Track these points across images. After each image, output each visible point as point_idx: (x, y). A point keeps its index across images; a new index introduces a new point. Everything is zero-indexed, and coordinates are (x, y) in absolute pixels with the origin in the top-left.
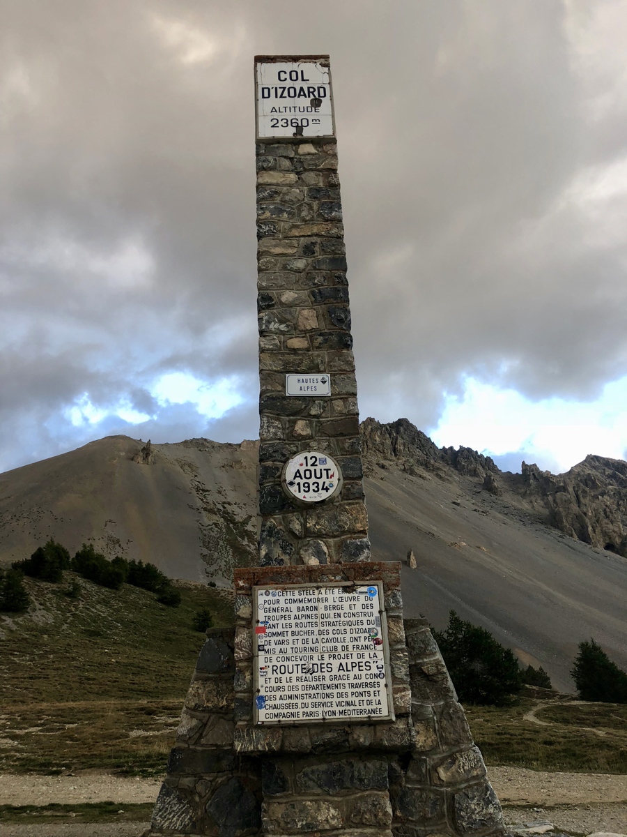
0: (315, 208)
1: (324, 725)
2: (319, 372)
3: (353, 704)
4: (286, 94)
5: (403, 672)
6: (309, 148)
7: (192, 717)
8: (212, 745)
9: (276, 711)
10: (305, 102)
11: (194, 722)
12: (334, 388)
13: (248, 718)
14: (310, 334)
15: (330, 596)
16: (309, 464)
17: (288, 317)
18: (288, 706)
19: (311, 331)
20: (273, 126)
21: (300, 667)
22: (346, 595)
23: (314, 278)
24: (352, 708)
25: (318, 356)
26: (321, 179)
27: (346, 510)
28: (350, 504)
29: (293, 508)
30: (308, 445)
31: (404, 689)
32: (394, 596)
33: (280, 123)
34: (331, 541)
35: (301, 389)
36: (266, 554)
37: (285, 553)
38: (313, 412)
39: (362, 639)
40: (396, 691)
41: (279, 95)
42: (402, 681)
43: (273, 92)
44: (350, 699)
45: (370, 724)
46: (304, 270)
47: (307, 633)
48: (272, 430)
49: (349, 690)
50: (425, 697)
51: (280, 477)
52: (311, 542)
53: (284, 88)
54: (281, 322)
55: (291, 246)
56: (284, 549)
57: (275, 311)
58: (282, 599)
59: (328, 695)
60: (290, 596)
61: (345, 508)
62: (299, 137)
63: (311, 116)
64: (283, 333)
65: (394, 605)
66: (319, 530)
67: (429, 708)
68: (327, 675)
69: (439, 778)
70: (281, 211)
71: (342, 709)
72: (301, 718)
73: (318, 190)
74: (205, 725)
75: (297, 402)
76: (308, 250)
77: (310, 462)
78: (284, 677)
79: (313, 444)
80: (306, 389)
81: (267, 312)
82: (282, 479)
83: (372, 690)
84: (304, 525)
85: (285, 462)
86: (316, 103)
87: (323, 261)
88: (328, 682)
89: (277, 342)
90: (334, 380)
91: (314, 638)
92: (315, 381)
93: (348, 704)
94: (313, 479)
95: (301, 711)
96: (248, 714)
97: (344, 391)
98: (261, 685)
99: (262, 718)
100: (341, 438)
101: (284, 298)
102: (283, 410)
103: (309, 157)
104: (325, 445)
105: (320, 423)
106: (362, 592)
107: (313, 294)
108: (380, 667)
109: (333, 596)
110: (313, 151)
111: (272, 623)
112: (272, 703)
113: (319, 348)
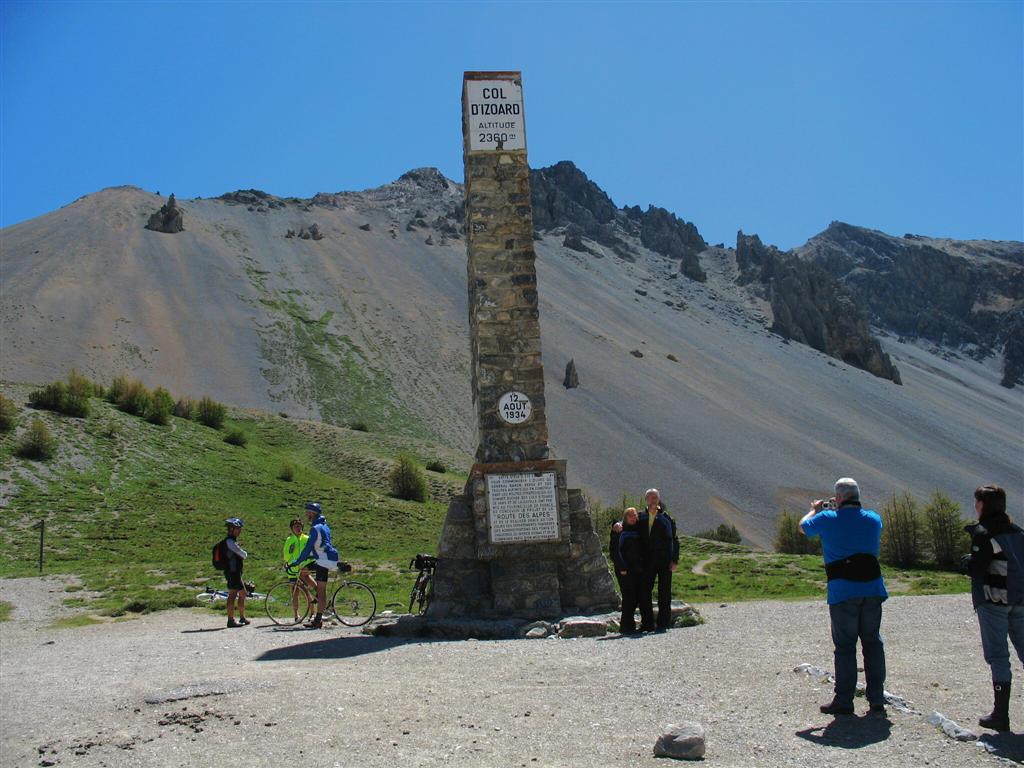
0: (513, 210)
1: (525, 545)
3: (540, 533)
4: (489, 111)
5: (566, 517)
6: (507, 159)
8: (461, 557)
9: (500, 537)
10: (504, 118)
11: (452, 546)
14: (511, 310)
15: (528, 479)
17: (497, 297)
18: (507, 535)
19: (511, 307)
20: (481, 141)
21: (512, 515)
22: (537, 478)
23: (513, 268)
24: (540, 535)
25: (517, 325)
26: (516, 185)
27: (535, 428)
28: (537, 424)
29: (504, 427)
30: (512, 387)
31: (566, 526)
32: (563, 478)
33: (487, 138)
37: (501, 454)
38: (515, 365)
39: (545, 501)
40: (562, 526)
41: (484, 112)
42: (565, 521)
43: (480, 108)
44: (539, 531)
45: (549, 543)
46: (506, 260)
47: (516, 498)
48: (489, 377)
49: (538, 526)
50: (577, 531)
51: (495, 408)
52: (515, 447)
53: (488, 105)
55: (497, 243)
56: (499, 451)
57: (487, 292)
58: (501, 481)
59: (527, 529)
60: (505, 478)
62: (500, 151)
63: (508, 131)
64: (494, 308)
65: (562, 483)
66: (520, 441)
67: (580, 537)
68: (527, 519)
69: (584, 570)
70: (489, 213)
71: (534, 535)
72: (513, 540)
73: (515, 196)
74: (457, 547)
75: (505, 358)
76: (509, 246)
77: (514, 399)
78: (504, 520)
79: (515, 387)
81: (482, 293)
82: (497, 410)
83: (550, 526)
84: (510, 438)
85: (499, 398)
87: (519, 253)
88: (527, 522)
89: (489, 315)
90: (527, 343)
91: (519, 500)
93: (537, 533)
94: (516, 410)
95: (513, 537)
96: (484, 539)
97: (534, 351)
98: (492, 525)
99: (493, 540)
100: (532, 381)
101: (493, 283)
102: (496, 364)
103: (507, 167)
104: (522, 386)
105: (519, 373)
106: (545, 476)
107: (513, 279)
108: (554, 515)
109: (530, 478)
110: (510, 161)
111: (496, 493)
112: (498, 533)
113: (518, 320)
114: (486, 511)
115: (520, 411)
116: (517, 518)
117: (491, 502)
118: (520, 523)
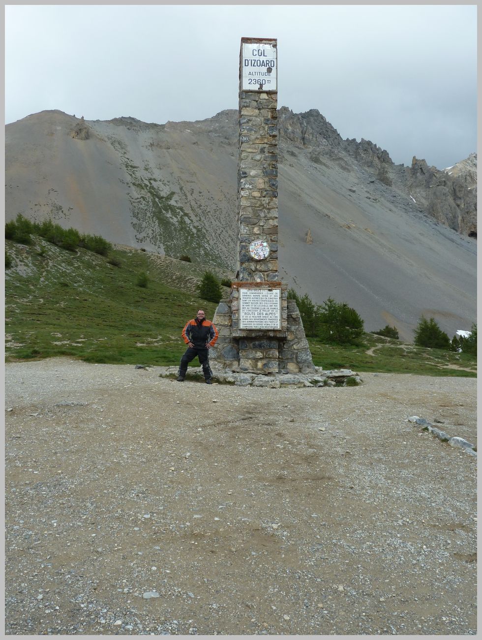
0: (266, 129)
1: (260, 331)
2: (264, 207)
4: (256, 64)
5: (285, 316)
6: (264, 96)
8: (223, 335)
9: (245, 326)
10: (264, 69)
14: (261, 190)
15: (264, 292)
17: (253, 182)
18: (249, 324)
19: (261, 189)
20: (249, 83)
21: (253, 313)
22: (269, 292)
23: (264, 165)
24: (269, 326)
25: (264, 200)
26: (270, 113)
27: (271, 263)
28: (272, 260)
29: (252, 261)
30: (258, 237)
31: (285, 321)
32: (285, 293)
33: (253, 82)
34: (266, 273)
36: (242, 277)
37: (249, 277)
38: (261, 224)
39: (273, 306)
40: (282, 322)
41: (253, 65)
42: (284, 319)
43: (250, 62)
45: (274, 331)
46: (260, 160)
47: (256, 303)
48: (245, 231)
49: (268, 321)
50: (292, 325)
52: (258, 273)
53: (255, 60)
54: (250, 184)
55: (256, 149)
56: (248, 275)
57: (248, 179)
58: (248, 292)
59: (262, 322)
60: (251, 291)
62: (261, 90)
63: (267, 78)
64: (251, 189)
65: (284, 296)
66: (261, 269)
67: (293, 328)
68: (262, 316)
69: (294, 348)
70: (252, 130)
71: (266, 326)
72: (253, 328)
73: (268, 120)
75: (255, 220)
76: (262, 151)
78: (248, 316)
79: (260, 237)
81: (245, 179)
82: (248, 250)
83: (275, 321)
84: (256, 267)
85: (250, 244)
86: (269, 70)
87: (268, 157)
88: (262, 318)
89: (248, 193)
90: (270, 212)
91: (258, 305)
93: (268, 324)
95: (253, 326)
96: (236, 326)
97: (273, 216)
98: (241, 318)
99: (241, 327)
100: (270, 235)
102: (250, 223)
103: (265, 101)
104: (265, 238)
105: (264, 229)
106: (274, 291)
107: (263, 172)
108: (278, 315)
109: (265, 292)
110: (267, 98)
111: (245, 299)
112: (244, 323)
113: (264, 197)
114: (238, 310)
116: (256, 315)
117: (241, 304)
118: (258, 318)
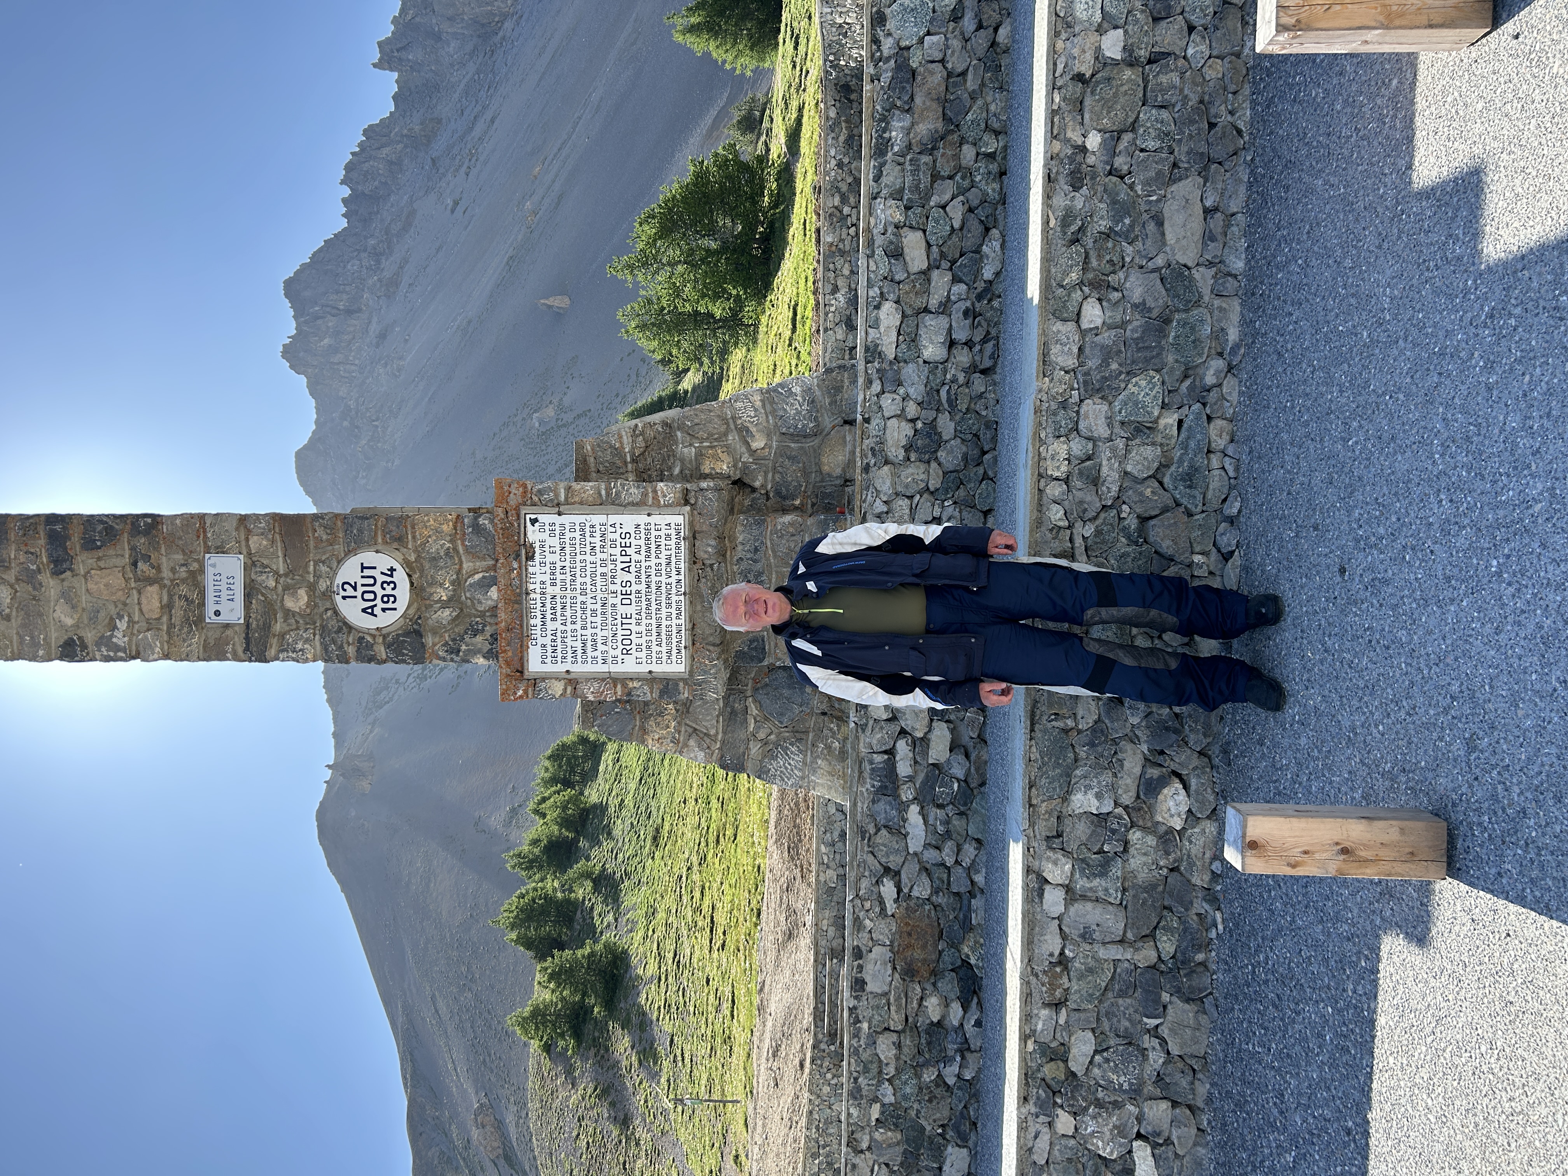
1: (693, 595)
2: (202, 570)
3: (669, 558)
5: (634, 491)
7: (686, 745)
8: (718, 722)
9: (674, 652)
11: (692, 743)
12: (229, 549)
13: (681, 684)
14: (134, 582)
15: (539, 578)
16: (353, 593)
17: (102, 615)
18: (669, 636)
19: (128, 582)
21: (624, 621)
22: (537, 556)
23: (29, 569)
24: (673, 559)
25: (173, 570)
27: (423, 544)
28: (414, 537)
29: (420, 618)
30: (324, 594)
31: (655, 491)
32: (540, 492)
34: (467, 566)
35: (232, 600)
36: (484, 657)
37: (483, 631)
38: (272, 583)
39: (593, 540)
40: (657, 504)
42: (645, 495)
44: (663, 561)
45: (693, 537)
46: (9, 586)
47: (584, 610)
48: (300, 645)
49: (653, 561)
51: (374, 636)
52: (468, 595)
54: (114, 628)
56: (475, 633)
57: (91, 637)
58: (541, 641)
59: (659, 588)
60: (537, 630)
61: (421, 545)
64: (131, 622)
65: (552, 494)
66: (452, 583)
68: (634, 587)
69: (763, 448)
71: (674, 572)
72: (682, 621)
74: (695, 730)
75: (253, 606)
77: (350, 591)
78: (635, 641)
79: (323, 585)
80: (231, 592)
81: (93, 647)
82: (377, 633)
83: (654, 533)
84: (445, 605)
85: (350, 628)
88: (643, 587)
89: (149, 635)
90: (217, 548)
91: (590, 601)
92: (218, 578)
93: (669, 564)
94: (377, 588)
95: (675, 621)
96: (677, 685)
97: (235, 534)
98: (644, 668)
99: (681, 668)
100: (312, 544)
101: (69, 622)
102: (266, 628)
104: (323, 568)
105: (289, 573)
106: (533, 535)
107: (57, 573)
108: (628, 521)
109: (538, 574)
111: (570, 655)
112: (664, 655)
113: (159, 569)
114: (614, 680)
115: (381, 578)
116: (631, 610)
117: (589, 668)
118: (644, 603)
